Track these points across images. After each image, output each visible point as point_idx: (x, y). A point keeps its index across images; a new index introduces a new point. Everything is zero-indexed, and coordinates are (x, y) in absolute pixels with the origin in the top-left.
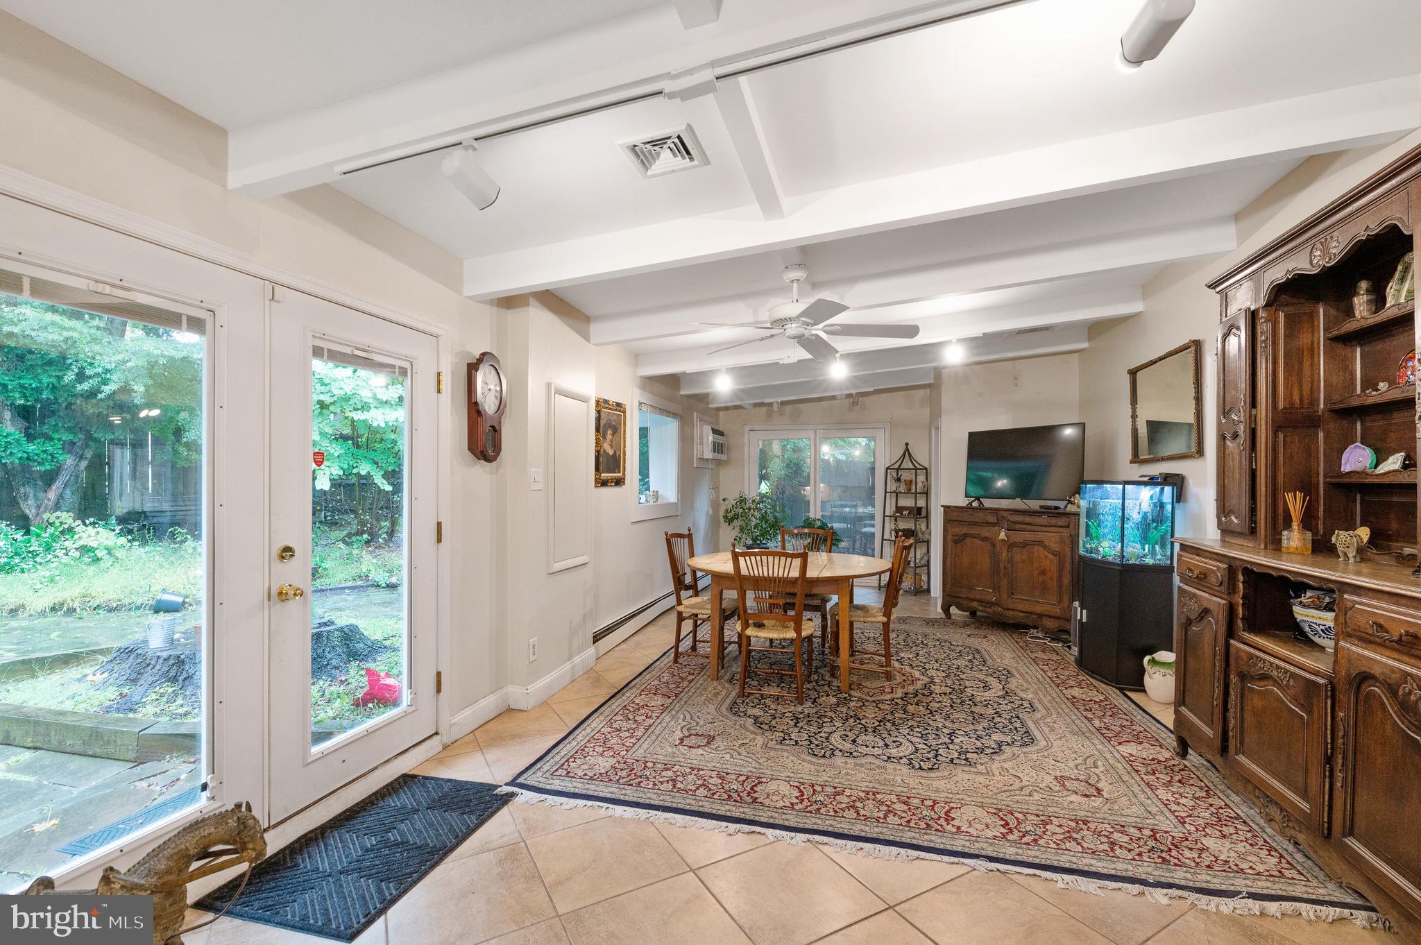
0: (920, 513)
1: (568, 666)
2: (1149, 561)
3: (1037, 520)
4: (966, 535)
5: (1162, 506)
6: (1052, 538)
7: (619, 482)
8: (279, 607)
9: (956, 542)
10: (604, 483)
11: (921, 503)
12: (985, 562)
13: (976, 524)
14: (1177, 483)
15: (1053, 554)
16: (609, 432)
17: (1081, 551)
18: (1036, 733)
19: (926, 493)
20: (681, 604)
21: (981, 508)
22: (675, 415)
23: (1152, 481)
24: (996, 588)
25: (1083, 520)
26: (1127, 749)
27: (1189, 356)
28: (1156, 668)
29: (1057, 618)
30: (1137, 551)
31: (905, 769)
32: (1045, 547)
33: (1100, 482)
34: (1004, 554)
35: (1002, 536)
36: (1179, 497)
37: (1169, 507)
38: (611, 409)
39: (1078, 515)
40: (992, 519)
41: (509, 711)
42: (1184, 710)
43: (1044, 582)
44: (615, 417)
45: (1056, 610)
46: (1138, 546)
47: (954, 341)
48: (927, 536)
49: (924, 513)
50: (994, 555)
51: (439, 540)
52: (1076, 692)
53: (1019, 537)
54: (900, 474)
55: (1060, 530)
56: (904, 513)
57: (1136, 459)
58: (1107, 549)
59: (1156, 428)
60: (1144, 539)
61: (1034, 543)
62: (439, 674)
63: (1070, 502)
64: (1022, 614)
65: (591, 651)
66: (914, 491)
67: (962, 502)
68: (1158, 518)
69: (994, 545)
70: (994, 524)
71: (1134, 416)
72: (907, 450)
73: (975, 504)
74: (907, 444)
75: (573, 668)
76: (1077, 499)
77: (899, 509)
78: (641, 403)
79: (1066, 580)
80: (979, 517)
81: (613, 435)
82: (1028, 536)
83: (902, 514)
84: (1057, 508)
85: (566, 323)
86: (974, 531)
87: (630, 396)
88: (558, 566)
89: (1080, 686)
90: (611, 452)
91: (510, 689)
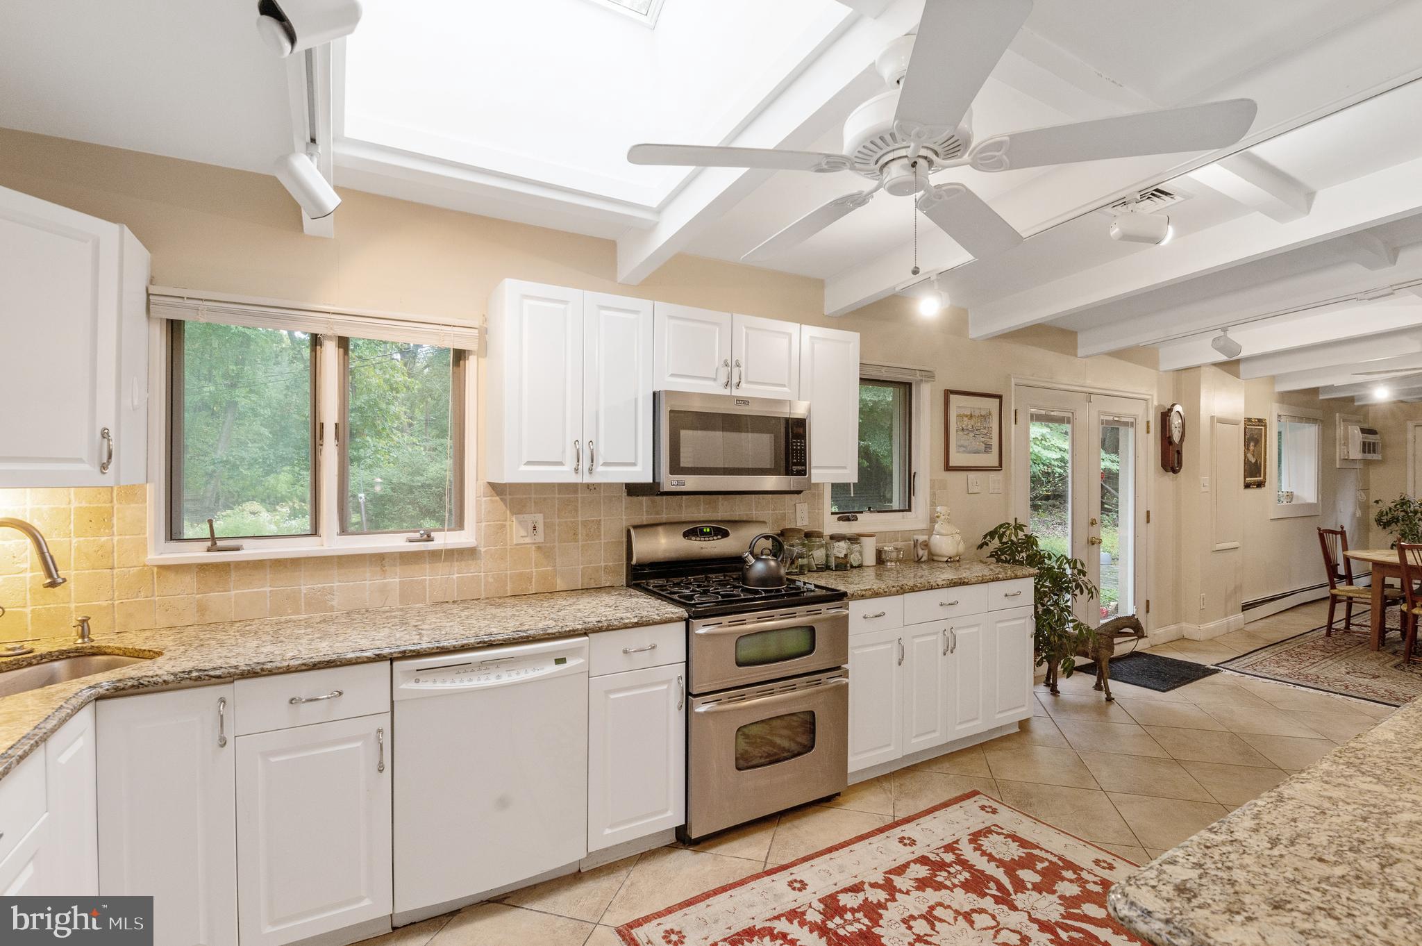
1: (1224, 621)
7: (1260, 485)
8: (1091, 547)
10: (1247, 486)
16: (1252, 444)
20: (1335, 588)
22: (1314, 420)
38: (1254, 425)
41: (1183, 639)
44: (1256, 431)
51: (1148, 522)
62: (1148, 602)
65: (1241, 615)
75: (1228, 623)
78: (1280, 416)
81: (1255, 446)
85: (1225, 371)
87: (1270, 412)
88: (1219, 546)
90: (1253, 461)
91: (1184, 624)
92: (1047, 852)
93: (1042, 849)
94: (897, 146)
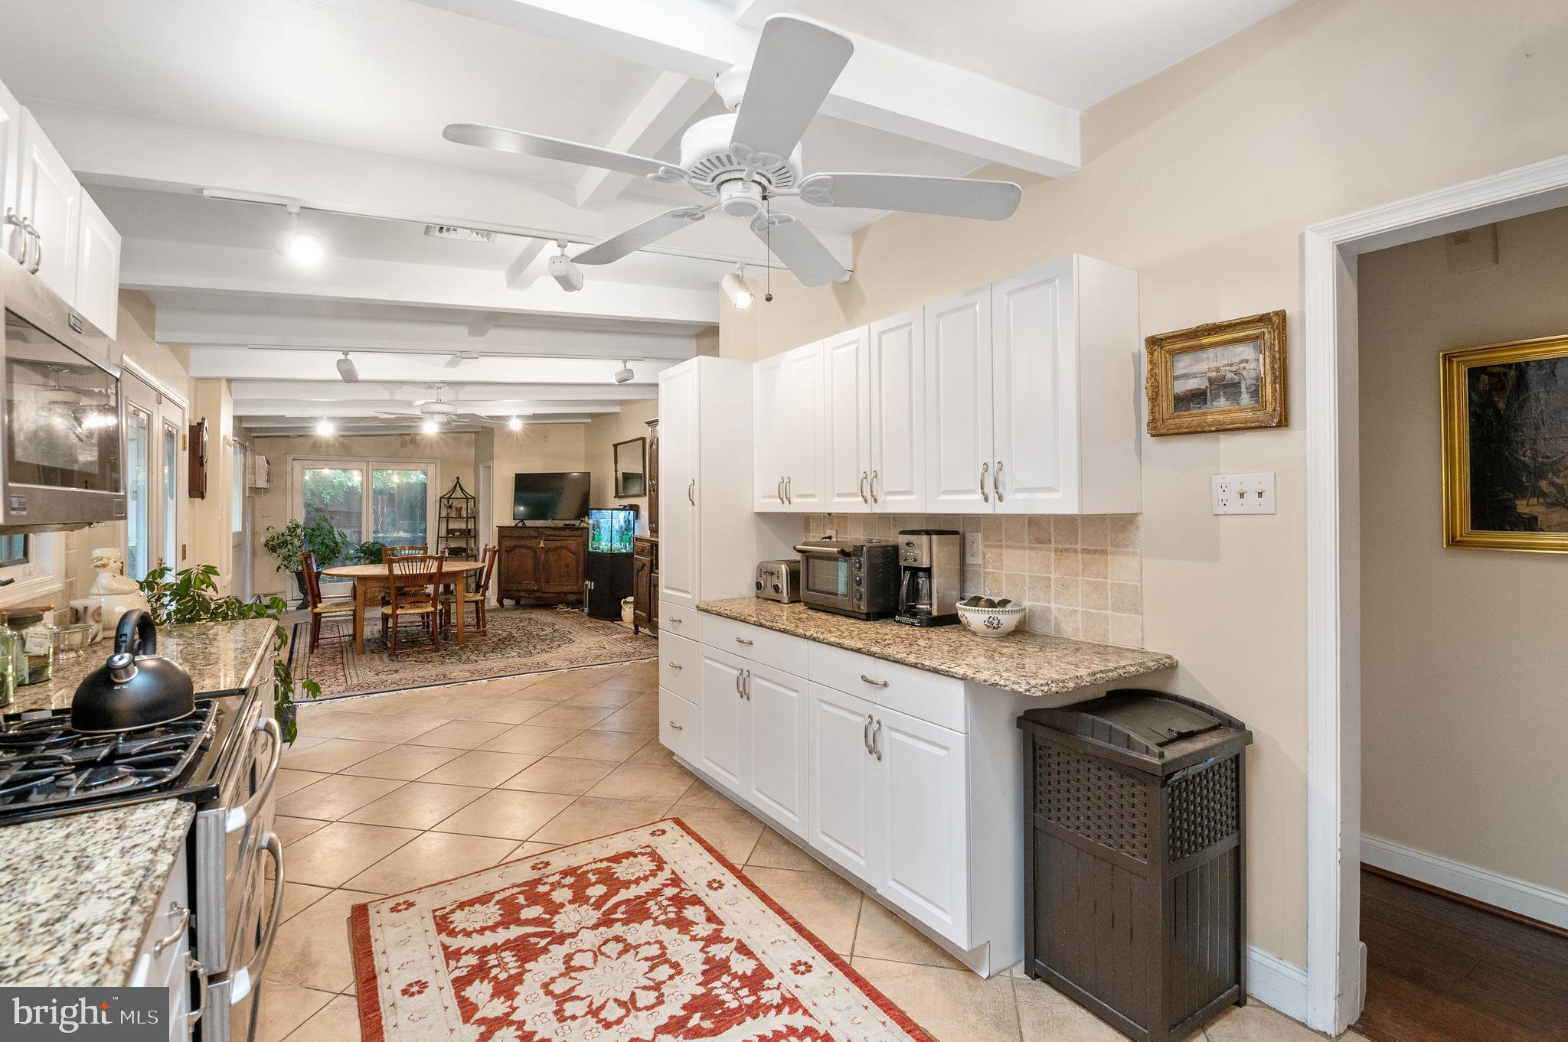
0: (470, 534)
2: (624, 551)
3: (563, 533)
4: (516, 546)
5: (629, 521)
6: (572, 544)
9: (508, 552)
11: (471, 526)
12: (529, 563)
13: (523, 538)
14: (635, 508)
15: (573, 554)
17: (590, 550)
18: (574, 639)
19: (475, 517)
21: (524, 527)
23: (624, 508)
24: (537, 580)
25: (591, 531)
26: (614, 637)
27: (641, 442)
28: (627, 605)
29: (575, 593)
30: (619, 547)
31: (519, 658)
32: (569, 550)
33: (600, 509)
34: (543, 557)
35: (542, 545)
36: (637, 517)
37: (632, 523)
39: (588, 528)
40: (535, 535)
42: (637, 611)
43: (567, 572)
45: (575, 589)
46: (618, 544)
47: (514, 416)
48: (475, 552)
49: (472, 533)
50: (536, 558)
52: (590, 625)
53: (553, 545)
54: (450, 502)
55: (578, 538)
56: (456, 534)
57: (617, 496)
58: (604, 546)
59: (628, 477)
60: (622, 540)
61: (562, 548)
63: (582, 521)
64: (554, 595)
66: (465, 516)
67: (509, 522)
68: (628, 527)
69: (535, 552)
70: (536, 538)
71: (616, 471)
72: (458, 482)
73: (520, 525)
74: (458, 478)
76: (586, 519)
77: (449, 531)
79: (581, 569)
80: (525, 533)
82: (559, 544)
83: (454, 535)
84: (574, 525)
86: (523, 543)
89: (591, 622)
92: (503, 890)
93: (498, 892)
94: (732, 168)
